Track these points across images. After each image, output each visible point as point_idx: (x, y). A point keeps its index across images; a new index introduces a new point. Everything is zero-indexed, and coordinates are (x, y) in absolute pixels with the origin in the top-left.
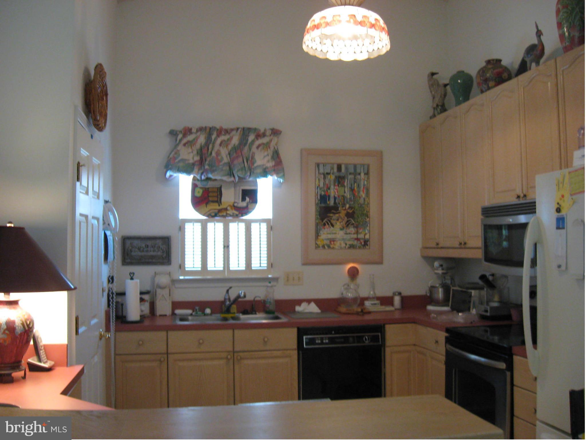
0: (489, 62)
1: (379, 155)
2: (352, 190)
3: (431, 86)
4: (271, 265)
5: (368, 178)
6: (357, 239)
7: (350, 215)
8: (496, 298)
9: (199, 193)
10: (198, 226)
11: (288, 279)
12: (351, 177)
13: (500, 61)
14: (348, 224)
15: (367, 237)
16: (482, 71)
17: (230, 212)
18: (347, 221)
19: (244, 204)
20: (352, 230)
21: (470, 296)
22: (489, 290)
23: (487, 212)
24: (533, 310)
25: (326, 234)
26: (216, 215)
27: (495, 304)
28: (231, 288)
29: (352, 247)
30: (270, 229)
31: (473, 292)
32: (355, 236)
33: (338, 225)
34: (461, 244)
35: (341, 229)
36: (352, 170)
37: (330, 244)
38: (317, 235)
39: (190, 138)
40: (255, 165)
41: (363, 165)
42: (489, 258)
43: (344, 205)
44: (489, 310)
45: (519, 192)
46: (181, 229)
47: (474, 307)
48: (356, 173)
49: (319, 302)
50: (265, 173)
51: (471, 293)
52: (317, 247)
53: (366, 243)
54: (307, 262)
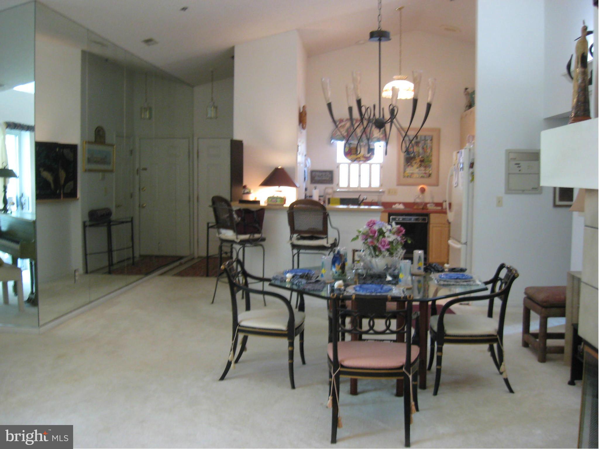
1: (439, 131)
2: (423, 148)
3: (466, 95)
4: (381, 185)
5: (432, 143)
6: (425, 173)
7: (422, 161)
9: (347, 150)
10: (347, 165)
11: (390, 192)
12: (423, 142)
14: (420, 166)
15: (430, 172)
17: (362, 159)
18: (420, 164)
19: (368, 155)
20: (422, 168)
25: (409, 170)
26: (354, 161)
28: (360, 195)
29: (422, 177)
30: (381, 167)
32: (424, 172)
33: (415, 166)
35: (418, 168)
36: (423, 138)
37: (411, 176)
38: (405, 171)
39: (343, 124)
40: (374, 136)
41: (429, 136)
43: (419, 156)
46: (338, 167)
48: (425, 140)
49: (405, 204)
50: (379, 140)
52: (404, 177)
53: (430, 175)
54: (399, 184)
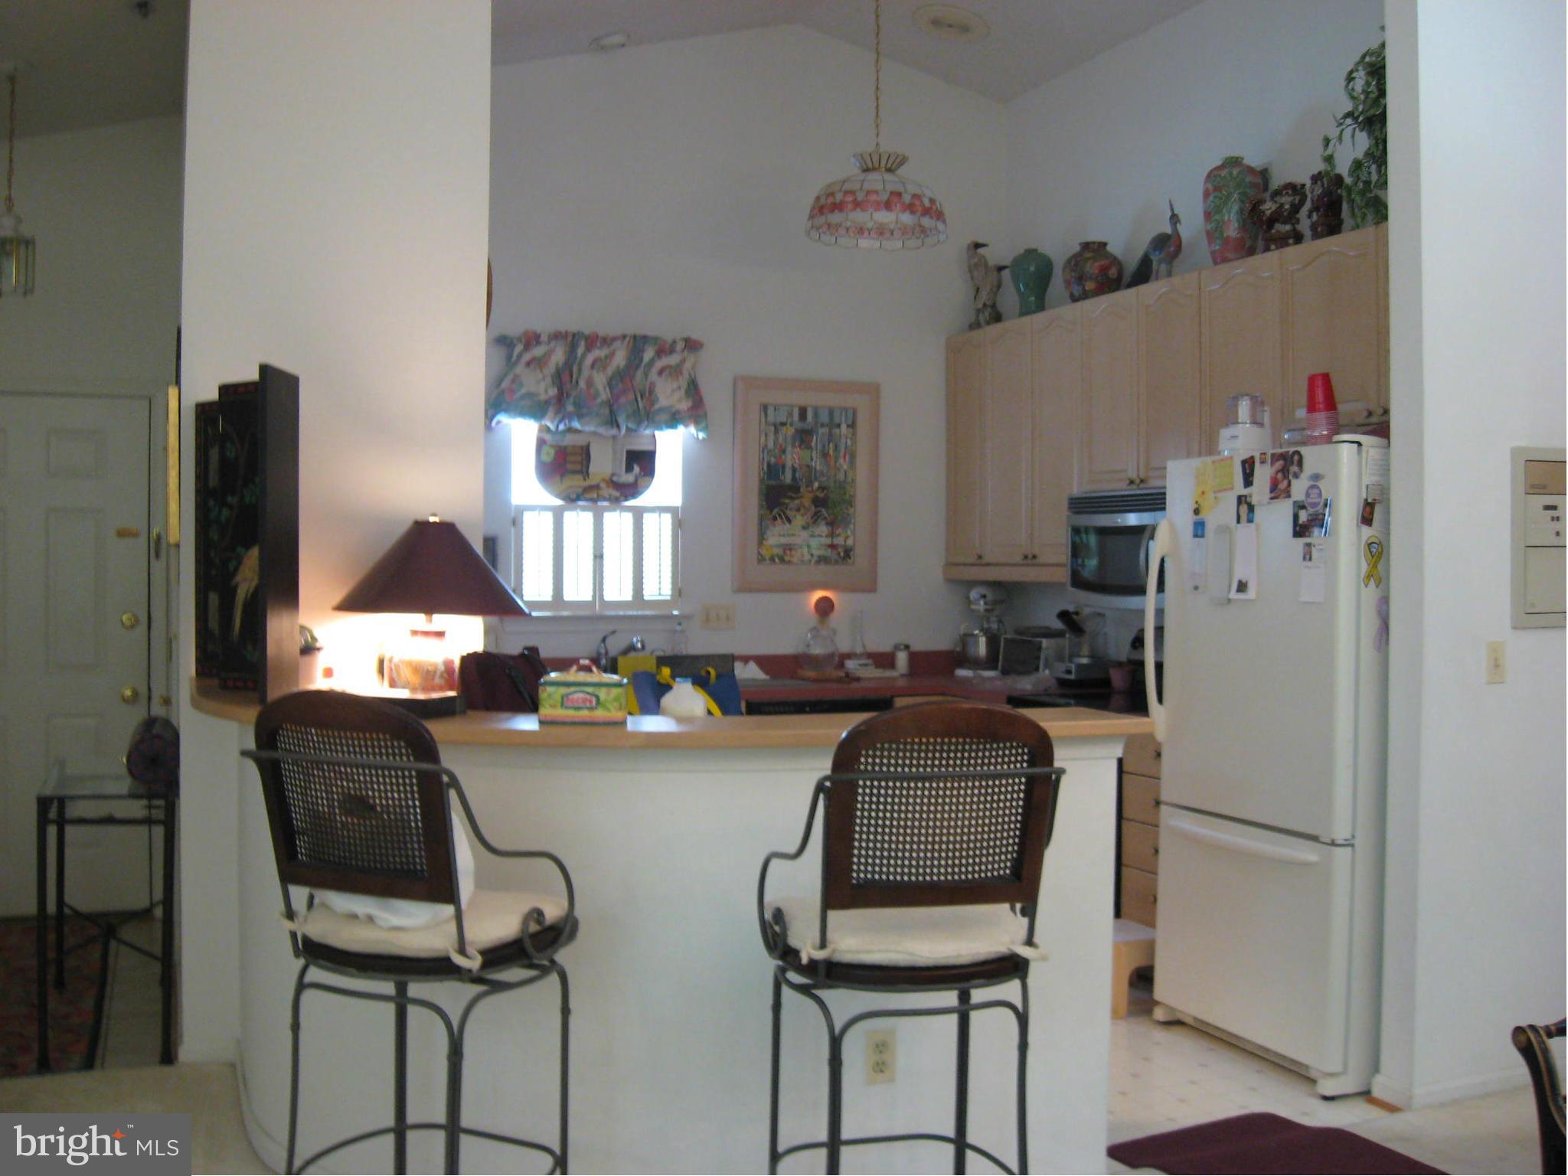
0: (1086, 246)
1: (873, 391)
2: (825, 455)
3: (971, 269)
4: (678, 591)
5: (854, 434)
6: (833, 546)
7: (819, 502)
8: (1085, 650)
9: (549, 455)
10: (549, 517)
11: (710, 618)
12: (825, 430)
13: (1103, 245)
14: (816, 518)
15: (850, 542)
16: (1075, 263)
17: (607, 491)
18: (816, 513)
19: (629, 478)
20: (823, 529)
21: (1039, 649)
22: (1073, 637)
23: (1081, 505)
24: (1159, 667)
25: (776, 536)
26: (578, 498)
27: (1085, 661)
28: (614, 632)
29: (823, 560)
30: (679, 524)
31: (1045, 642)
32: (829, 541)
33: (799, 520)
34: (1026, 557)
35: (804, 528)
36: (824, 418)
37: (783, 557)
38: (762, 537)
39: (538, 351)
40: (657, 407)
41: (846, 410)
42: (1079, 582)
43: (810, 483)
44: (1073, 670)
45: (1132, 474)
46: (516, 522)
47: (1046, 666)
48: (834, 425)
49: (763, 662)
50: (674, 420)
51: (1041, 642)
52: (761, 559)
53: (848, 553)
54: (745, 587)
